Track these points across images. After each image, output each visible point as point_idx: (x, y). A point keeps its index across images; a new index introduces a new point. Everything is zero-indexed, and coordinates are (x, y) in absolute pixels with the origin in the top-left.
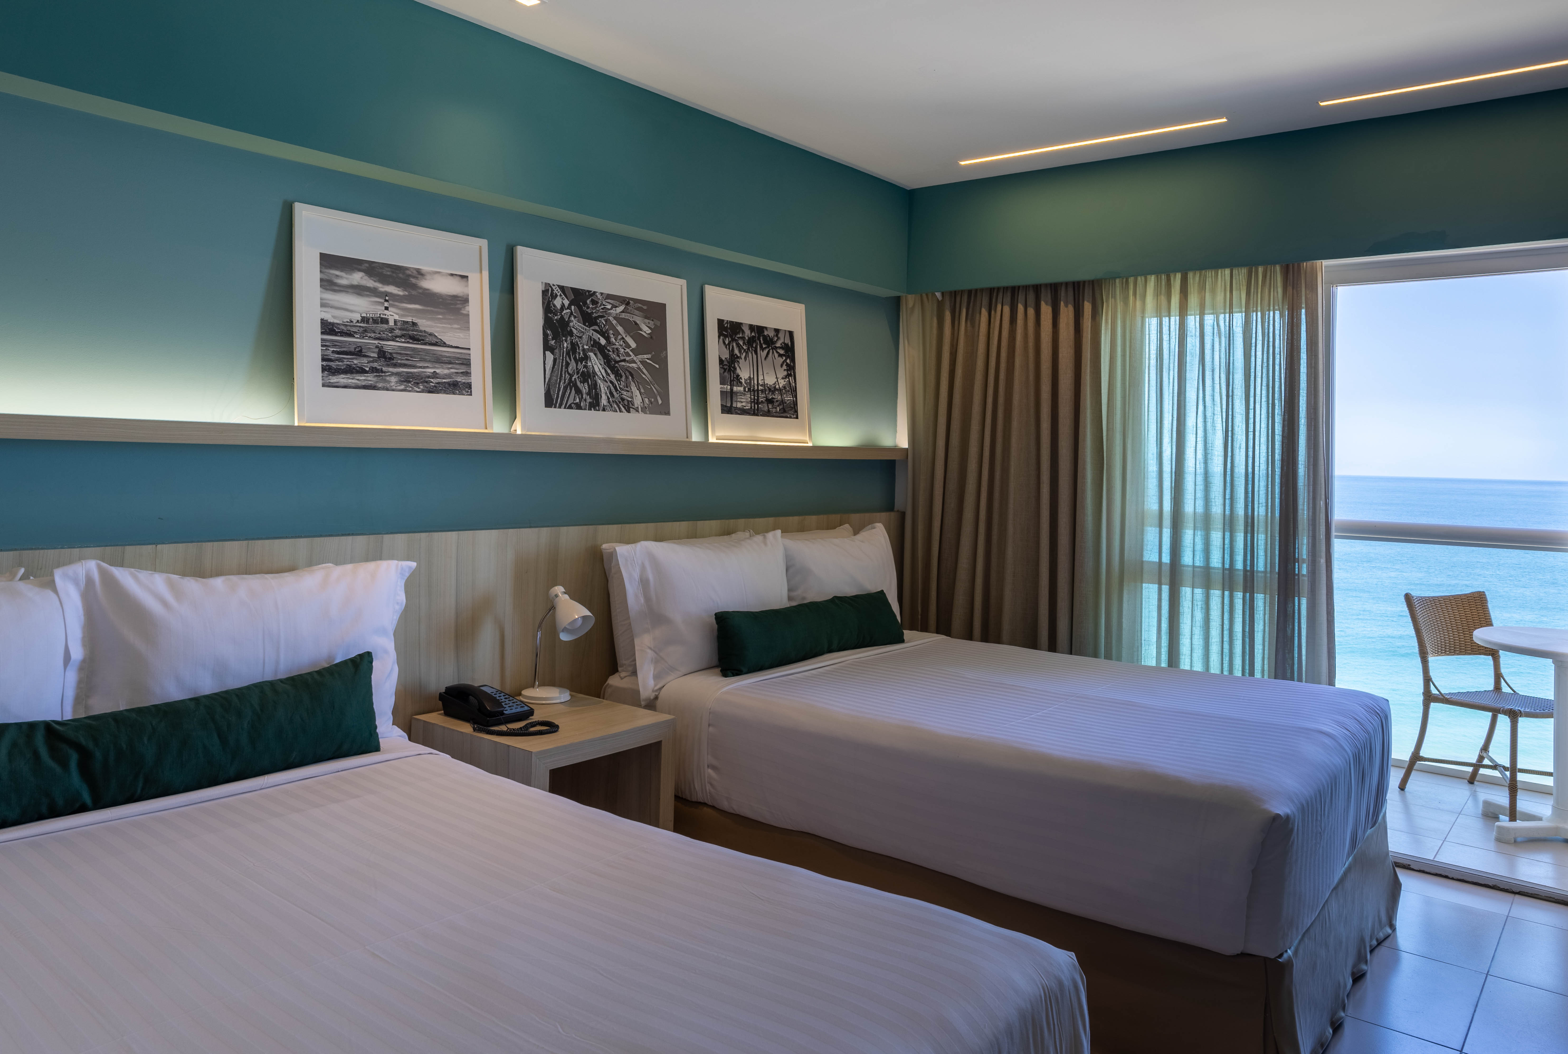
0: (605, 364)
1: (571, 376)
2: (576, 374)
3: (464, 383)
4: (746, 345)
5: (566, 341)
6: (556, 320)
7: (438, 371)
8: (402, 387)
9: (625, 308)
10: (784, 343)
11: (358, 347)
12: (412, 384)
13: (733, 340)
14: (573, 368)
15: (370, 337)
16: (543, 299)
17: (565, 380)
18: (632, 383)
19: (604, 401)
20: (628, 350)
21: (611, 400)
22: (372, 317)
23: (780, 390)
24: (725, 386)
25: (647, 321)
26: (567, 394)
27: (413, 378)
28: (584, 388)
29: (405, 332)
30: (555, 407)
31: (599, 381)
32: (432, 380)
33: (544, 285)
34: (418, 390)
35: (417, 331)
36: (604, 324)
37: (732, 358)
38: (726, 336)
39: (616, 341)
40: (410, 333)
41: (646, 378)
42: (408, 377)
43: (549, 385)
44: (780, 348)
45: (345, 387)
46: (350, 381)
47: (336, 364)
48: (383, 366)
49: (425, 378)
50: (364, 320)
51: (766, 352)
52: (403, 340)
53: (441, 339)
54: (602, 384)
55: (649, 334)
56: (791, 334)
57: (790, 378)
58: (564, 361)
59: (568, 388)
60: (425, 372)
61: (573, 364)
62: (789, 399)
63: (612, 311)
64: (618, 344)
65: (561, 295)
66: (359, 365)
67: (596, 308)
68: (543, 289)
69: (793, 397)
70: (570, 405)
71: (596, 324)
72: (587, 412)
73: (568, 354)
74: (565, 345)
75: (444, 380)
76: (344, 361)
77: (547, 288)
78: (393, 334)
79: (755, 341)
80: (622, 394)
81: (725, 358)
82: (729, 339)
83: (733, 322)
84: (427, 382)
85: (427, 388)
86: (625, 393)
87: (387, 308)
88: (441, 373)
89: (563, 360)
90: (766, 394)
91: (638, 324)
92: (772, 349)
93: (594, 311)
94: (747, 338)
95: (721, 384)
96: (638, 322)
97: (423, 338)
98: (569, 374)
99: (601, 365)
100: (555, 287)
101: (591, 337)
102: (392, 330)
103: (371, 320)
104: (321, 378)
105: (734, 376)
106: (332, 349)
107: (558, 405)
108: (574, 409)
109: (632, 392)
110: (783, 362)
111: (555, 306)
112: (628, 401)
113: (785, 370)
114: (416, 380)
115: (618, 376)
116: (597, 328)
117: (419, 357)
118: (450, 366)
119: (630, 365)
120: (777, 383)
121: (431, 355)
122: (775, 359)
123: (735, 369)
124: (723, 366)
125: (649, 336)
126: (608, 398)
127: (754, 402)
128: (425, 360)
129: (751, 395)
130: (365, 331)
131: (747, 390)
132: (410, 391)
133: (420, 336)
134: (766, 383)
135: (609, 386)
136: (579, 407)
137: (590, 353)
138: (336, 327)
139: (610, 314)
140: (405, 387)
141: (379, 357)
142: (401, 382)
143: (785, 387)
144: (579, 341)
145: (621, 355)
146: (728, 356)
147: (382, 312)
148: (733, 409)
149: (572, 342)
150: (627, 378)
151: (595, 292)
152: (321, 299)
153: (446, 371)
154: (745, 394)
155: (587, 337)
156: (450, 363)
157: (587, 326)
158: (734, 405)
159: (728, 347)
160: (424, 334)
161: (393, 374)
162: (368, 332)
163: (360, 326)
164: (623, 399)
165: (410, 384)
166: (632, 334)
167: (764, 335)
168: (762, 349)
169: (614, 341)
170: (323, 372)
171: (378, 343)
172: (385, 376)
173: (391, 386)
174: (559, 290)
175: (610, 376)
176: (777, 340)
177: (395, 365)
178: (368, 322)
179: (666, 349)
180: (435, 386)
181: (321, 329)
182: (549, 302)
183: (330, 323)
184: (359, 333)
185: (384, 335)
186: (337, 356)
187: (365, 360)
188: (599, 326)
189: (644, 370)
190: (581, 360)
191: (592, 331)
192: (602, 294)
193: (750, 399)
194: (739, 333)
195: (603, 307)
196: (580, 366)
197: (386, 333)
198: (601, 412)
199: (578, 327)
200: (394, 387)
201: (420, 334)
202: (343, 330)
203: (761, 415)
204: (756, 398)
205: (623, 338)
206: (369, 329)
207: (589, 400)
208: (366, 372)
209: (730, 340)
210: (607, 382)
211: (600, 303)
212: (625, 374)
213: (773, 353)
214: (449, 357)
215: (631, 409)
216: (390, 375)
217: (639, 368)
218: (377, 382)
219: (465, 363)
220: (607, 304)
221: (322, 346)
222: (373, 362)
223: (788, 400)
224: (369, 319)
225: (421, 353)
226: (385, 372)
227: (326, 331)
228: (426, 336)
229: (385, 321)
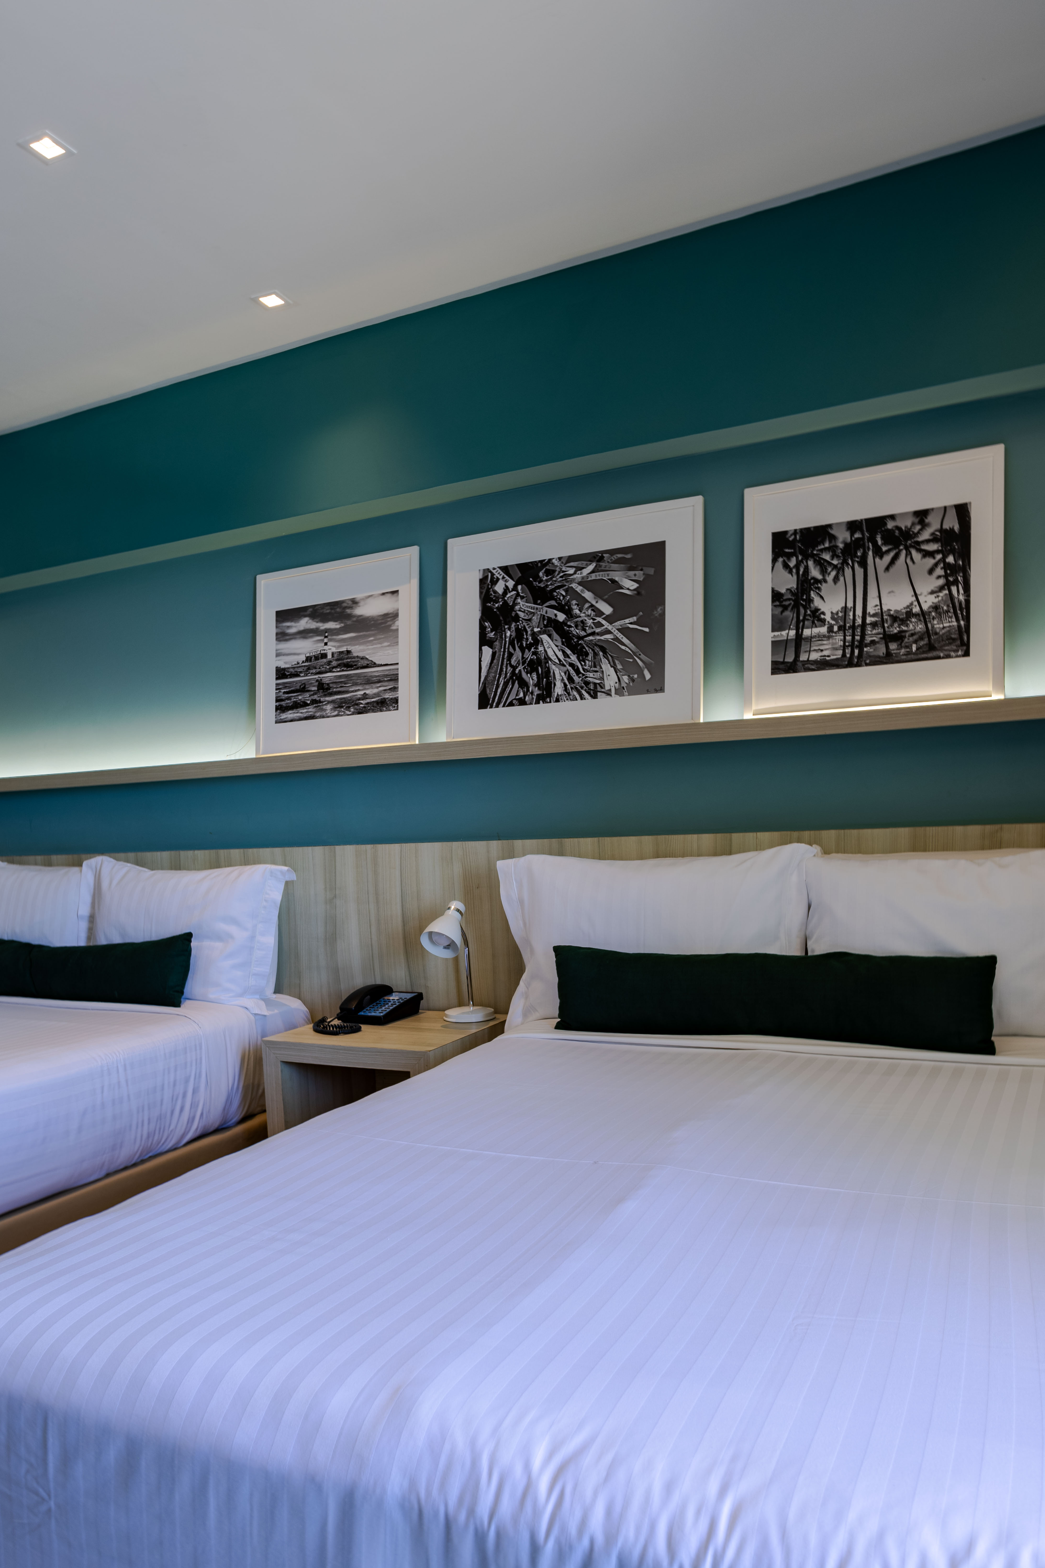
0: (563, 644)
1: (514, 668)
2: (521, 664)
3: (391, 699)
4: (838, 557)
5: (509, 629)
6: (497, 608)
8: (336, 713)
9: (596, 566)
10: (941, 530)
11: (303, 684)
12: (344, 709)
13: (806, 557)
14: (517, 658)
15: (312, 673)
16: (481, 588)
17: (506, 674)
18: (604, 660)
19: (559, 689)
20: (599, 619)
21: (569, 686)
22: (314, 655)
23: (923, 616)
24: (784, 633)
25: (631, 573)
26: (508, 690)
27: (345, 703)
28: (531, 679)
29: (340, 662)
30: (491, 707)
31: (554, 667)
32: (362, 702)
33: (482, 572)
35: (351, 658)
36: (563, 596)
37: (802, 585)
38: (789, 556)
39: (581, 611)
40: (345, 661)
41: (627, 649)
42: (342, 703)
43: (485, 684)
44: (927, 541)
45: (292, 721)
47: (285, 702)
48: (321, 696)
49: (356, 701)
50: (308, 659)
51: (887, 559)
52: (339, 670)
53: (371, 660)
54: (557, 669)
55: (634, 590)
56: (963, 511)
57: (954, 589)
58: (506, 653)
59: (510, 683)
60: (356, 695)
61: (518, 654)
62: (948, 625)
63: (575, 576)
64: (585, 614)
65: (503, 578)
66: (303, 700)
67: (551, 579)
68: (481, 577)
69: (958, 620)
70: (512, 702)
71: (552, 598)
72: (534, 706)
73: (512, 643)
74: (508, 634)
77: (486, 575)
78: (331, 666)
79: (863, 546)
80: (587, 677)
81: (787, 590)
82: (797, 558)
83: (808, 529)
84: (357, 704)
85: (357, 710)
86: (591, 675)
87: (326, 644)
88: (371, 693)
89: (504, 652)
90: (883, 627)
91: (616, 582)
92: (907, 548)
93: (549, 583)
94: (841, 546)
95: (773, 631)
96: (617, 579)
97: (355, 663)
98: (511, 666)
99: (557, 646)
100: (496, 570)
101: (544, 616)
102: (329, 662)
103: (313, 658)
104: (274, 717)
105: (806, 612)
106: (283, 691)
107: (495, 704)
108: (516, 705)
109: (603, 671)
110: (936, 565)
111: (495, 592)
112: (595, 684)
113: (939, 577)
115: (582, 654)
116: (553, 603)
117: (351, 682)
118: (379, 685)
119: (602, 638)
120: (916, 603)
121: (362, 678)
122: (913, 562)
123: (810, 600)
124: (782, 602)
125: (635, 592)
126: (565, 685)
127: (852, 646)
128: (356, 684)
129: (845, 636)
130: (309, 668)
131: (836, 628)
133: (353, 662)
134: (885, 608)
135: (568, 670)
136: (522, 702)
137: (541, 636)
138: (287, 671)
139: (572, 581)
140: (339, 713)
141: (318, 690)
143: (936, 608)
144: (528, 625)
145: (587, 628)
147: (322, 649)
148: (799, 664)
149: (517, 630)
150: (596, 654)
151: (550, 560)
152: (276, 650)
153: (375, 691)
154: (829, 638)
155: (539, 617)
156: (379, 682)
157: (539, 604)
158: (803, 657)
159: (794, 571)
160: (356, 659)
161: (329, 702)
162: (310, 670)
163: (305, 666)
164: (587, 683)
165: (342, 709)
166: (606, 597)
167: (888, 530)
168: (879, 553)
169: (577, 612)
170: (275, 711)
172: (322, 705)
173: (327, 714)
174: (501, 573)
175: (570, 658)
176: (921, 530)
177: (331, 694)
178: (311, 661)
179: (663, 603)
180: (364, 707)
181: (276, 675)
182: (488, 590)
183: (283, 668)
184: (304, 671)
185: (323, 669)
186: (286, 695)
187: (307, 695)
188: (556, 600)
190: (529, 647)
191: (545, 609)
192: (560, 559)
193: (841, 643)
194: (823, 543)
195: (562, 574)
196: (528, 655)
197: (325, 666)
199: (526, 609)
200: (329, 714)
201: (353, 660)
202: (292, 672)
203: (867, 665)
204: (857, 638)
205: (592, 606)
206: (312, 666)
207: (537, 691)
208: (308, 705)
209: (800, 558)
210: (565, 666)
211: (558, 569)
212: (593, 650)
213: (908, 554)
214: (378, 676)
215: (599, 694)
216: (326, 704)
217: (616, 639)
218: (315, 712)
219: (393, 678)
220: (568, 569)
221: (276, 689)
222: (313, 695)
223: (944, 628)
224: (312, 657)
225: (353, 678)
226: (323, 702)
227: (279, 676)
228: (358, 661)
229: (324, 656)
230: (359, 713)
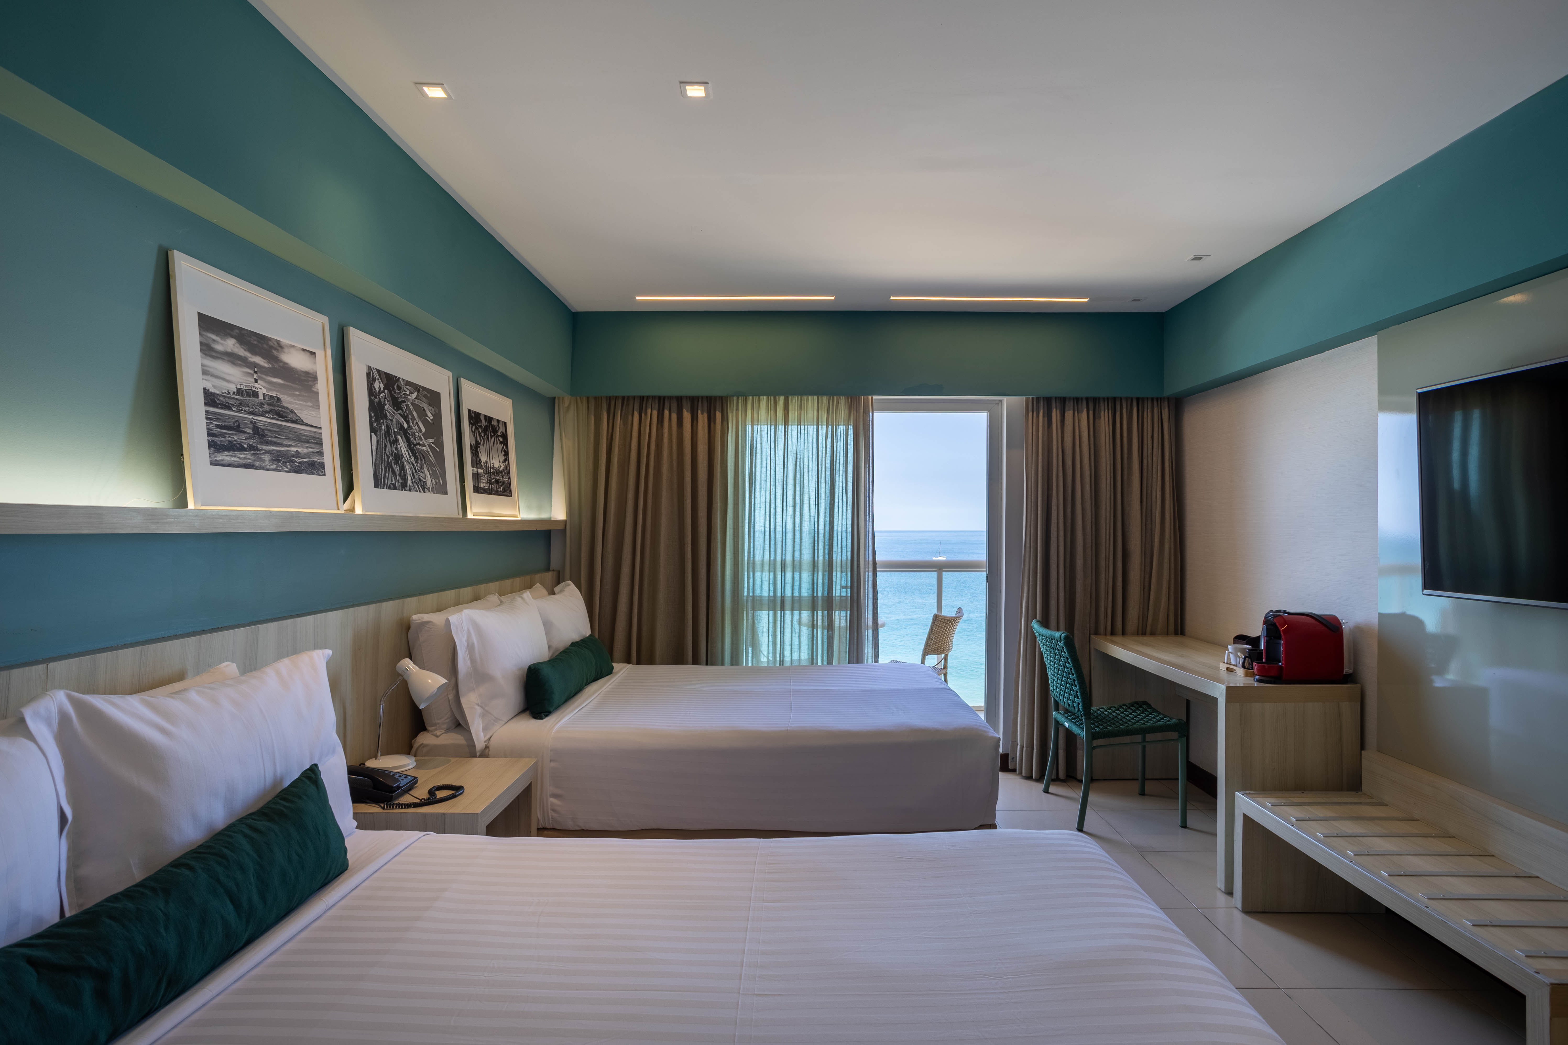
0: (408, 447)
1: (388, 458)
2: (391, 455)
3: (319, 463)
4: (483, 432)
5: (383, 423)
6: (376, 403)
7: (300, 450)
8: (274, 467)
9: (417, 395)
10: (501, 432)
11: (237, 421)
12: (281, 464)
13: (477, 428)
14: (389, 449)
15: (245, 411)
16: (367, 381)
17: (384, 462)
18: (425, 465)
19: (409, 482)
20: (420, 434)
21: (413, 480)
22: (245, 390)
23: (502, 472)
24: (474, 469)
25: (430, 407)
26: (387, 474)
27: (281, 457)
28: (397, 470)
29: (272, 408)
30: (381, 488)
31: (405, 462)
32: (296, 459)
33: (367, 368)
34: (287, 470)
35: (281, 407)
36: (405, 409)
37: (476, 444)
38: (472, 424)
40: (277, 408)
41: (433, 461)
42: (278, 456)
43: (376, 465)
44: (500, 436)
45: (229, 465)
46: (233, 459)
47: (220, 439)
48: (258, 443)
49: (291, 457)
50: (239, 392)
52: (271, 416)
53: (299, 417)
54: (407, 465)
55: (432, 420)
56: (505, 423)
57: (507, 462)
59: (388, 470)
60: (290, 451)
61: (389, 446)
62: (507, 480)
63: (409, 397)
64: (415, 427)
65: (378, 379)
66: (239, 441)
67: (400, 393)
68: (367, 371)
69: (508, 478)
70: (390, 485)
71: (401, 409)
72: (400, 492)
73: (385, 436)
74: (383, 428)
75: (305, 460)
76: (226, 437)
77: (369, 371)
78: (263, 409)
79: (487, 430)
80: (419, 476)
81: (473, 444)
82: (474, 427)
83: (475, 411)
84: (292, 462)
85: (293, 468)
86: (421, 474)
87: (256, 381)
88: (302, 452)
89: (382, 442)
90: (495, 475)
91: (425, 410)
92: (496, 436)
93: (399, 396)
94: (483, 427)
95: (472, 467)
96: (425, 408)
97: (286, 415)
98: (387, 455)
99: (405, 447)
100: (374, 370)
101: (398, 421)
102: (261, 404)
103: (244, 393)
104: (208, 455)
105: (478, 460)
106: (215, 423)
107: (382, 485)
108: (392, 489)
109: (425, 473)
110: (503, 449)
111: (375, 388)
112: (423, 481)
113: (504, 455)
114: (284, 459)
115: (416, 458)
116: (401, 412)
117: (284, 434)
118: (308, 445)
119: (423, 448)
120: (500, 466)
121: (293, 433)
122: (499, 445)
123: (478, 454)
124: (472, 450)
125: (432, 422)
127: (490, 482)
128: (289, 438)
129: (488, 477)
130: (241, 404)
131: (485, 473)
132: (280, 471)
133: (284, 412)
134: (494, 466)
135: (411, 467)
136: (395, 487)
137: (398, 437)
138: (216, 398)
139: (408, 400)
140: (277, 467)
141: (254, 434)
142: (273, 461)
143: (504, 470)
144: (391, 424)
145: (416, 439)
146: (474, 442)
147: (252, 385)
148: (479, 489)
149: (387, 425)
150: (421, 460)
151: (398, 378)
152: (202, 365)
153: (306, 451)
154: (484, 476)
155: (396, 420)
156: (308, 442)
157: (395, 410)
158: (480, 486)
159: (474, 433)
160: (286, 411)
161: (266, 452)
162: (244, 406)
163: (236, 399)
164: (420, 480)
166: (422, 419)
167: (491, 424)
168: (492, 437)
169: (412, 425)
170: (209, 448)
171: (252, 418)
172: (260, 454)
173: (266, 465)
174: (376, 373)
175: (411, 459)
176: (498, 429)
177: (268, 443)
178: (242, 395)
179: (442, 434)
180: (298, 466)
181: (205, 400)
182: (371, 385)
183: (212, 393)
184: (236, 406)
185: (256, 410)
186: (220, 430)
187: (243, 436)
189: (431, 453)
190: (394, 443)
191: (398, 416)
192: (402, 380)
193: (487, 481)
194: (478, 422)
195: (404, 392)
196: (393, 449)
197: (257, 407)
198: (408, 492)
199: (390, 411)
200: (268, 467)
201: (283, 410)
202: (222, 401)
203: (494, 494)
204: (490, 479)
205: (417, 423)
206: (243, 402)
207: (400, 481)
208: (245, 450)
210: (410, 464)
211: (400, 388)
212: (420, 456)
213: (497, 439)
214: (306, 436)
215: (426, 489)
216: (264, 453)
217: (427, 451)
218: (254, 461)
219: (319, 442)
220: (406, 390)
221: (207, 418)
222: (249, 438)
224: (243, 391)
225: (285, 431)
226: (260, 450)
227: (208, 402)
228: (288, 412)
229: (255, 394)
230: (296, 472)
